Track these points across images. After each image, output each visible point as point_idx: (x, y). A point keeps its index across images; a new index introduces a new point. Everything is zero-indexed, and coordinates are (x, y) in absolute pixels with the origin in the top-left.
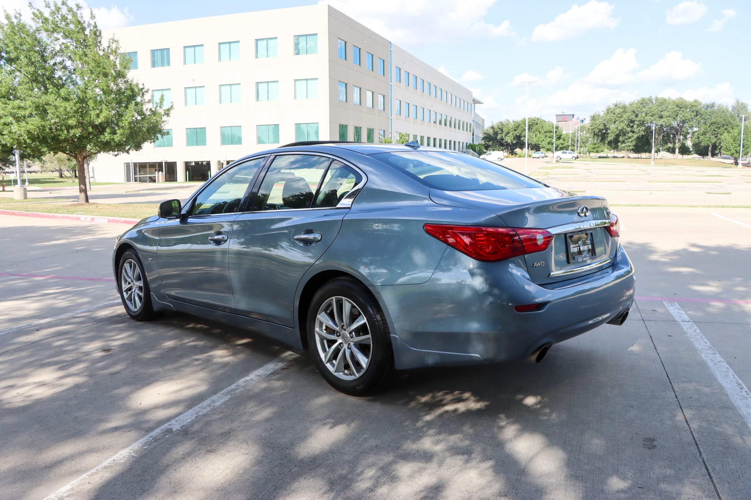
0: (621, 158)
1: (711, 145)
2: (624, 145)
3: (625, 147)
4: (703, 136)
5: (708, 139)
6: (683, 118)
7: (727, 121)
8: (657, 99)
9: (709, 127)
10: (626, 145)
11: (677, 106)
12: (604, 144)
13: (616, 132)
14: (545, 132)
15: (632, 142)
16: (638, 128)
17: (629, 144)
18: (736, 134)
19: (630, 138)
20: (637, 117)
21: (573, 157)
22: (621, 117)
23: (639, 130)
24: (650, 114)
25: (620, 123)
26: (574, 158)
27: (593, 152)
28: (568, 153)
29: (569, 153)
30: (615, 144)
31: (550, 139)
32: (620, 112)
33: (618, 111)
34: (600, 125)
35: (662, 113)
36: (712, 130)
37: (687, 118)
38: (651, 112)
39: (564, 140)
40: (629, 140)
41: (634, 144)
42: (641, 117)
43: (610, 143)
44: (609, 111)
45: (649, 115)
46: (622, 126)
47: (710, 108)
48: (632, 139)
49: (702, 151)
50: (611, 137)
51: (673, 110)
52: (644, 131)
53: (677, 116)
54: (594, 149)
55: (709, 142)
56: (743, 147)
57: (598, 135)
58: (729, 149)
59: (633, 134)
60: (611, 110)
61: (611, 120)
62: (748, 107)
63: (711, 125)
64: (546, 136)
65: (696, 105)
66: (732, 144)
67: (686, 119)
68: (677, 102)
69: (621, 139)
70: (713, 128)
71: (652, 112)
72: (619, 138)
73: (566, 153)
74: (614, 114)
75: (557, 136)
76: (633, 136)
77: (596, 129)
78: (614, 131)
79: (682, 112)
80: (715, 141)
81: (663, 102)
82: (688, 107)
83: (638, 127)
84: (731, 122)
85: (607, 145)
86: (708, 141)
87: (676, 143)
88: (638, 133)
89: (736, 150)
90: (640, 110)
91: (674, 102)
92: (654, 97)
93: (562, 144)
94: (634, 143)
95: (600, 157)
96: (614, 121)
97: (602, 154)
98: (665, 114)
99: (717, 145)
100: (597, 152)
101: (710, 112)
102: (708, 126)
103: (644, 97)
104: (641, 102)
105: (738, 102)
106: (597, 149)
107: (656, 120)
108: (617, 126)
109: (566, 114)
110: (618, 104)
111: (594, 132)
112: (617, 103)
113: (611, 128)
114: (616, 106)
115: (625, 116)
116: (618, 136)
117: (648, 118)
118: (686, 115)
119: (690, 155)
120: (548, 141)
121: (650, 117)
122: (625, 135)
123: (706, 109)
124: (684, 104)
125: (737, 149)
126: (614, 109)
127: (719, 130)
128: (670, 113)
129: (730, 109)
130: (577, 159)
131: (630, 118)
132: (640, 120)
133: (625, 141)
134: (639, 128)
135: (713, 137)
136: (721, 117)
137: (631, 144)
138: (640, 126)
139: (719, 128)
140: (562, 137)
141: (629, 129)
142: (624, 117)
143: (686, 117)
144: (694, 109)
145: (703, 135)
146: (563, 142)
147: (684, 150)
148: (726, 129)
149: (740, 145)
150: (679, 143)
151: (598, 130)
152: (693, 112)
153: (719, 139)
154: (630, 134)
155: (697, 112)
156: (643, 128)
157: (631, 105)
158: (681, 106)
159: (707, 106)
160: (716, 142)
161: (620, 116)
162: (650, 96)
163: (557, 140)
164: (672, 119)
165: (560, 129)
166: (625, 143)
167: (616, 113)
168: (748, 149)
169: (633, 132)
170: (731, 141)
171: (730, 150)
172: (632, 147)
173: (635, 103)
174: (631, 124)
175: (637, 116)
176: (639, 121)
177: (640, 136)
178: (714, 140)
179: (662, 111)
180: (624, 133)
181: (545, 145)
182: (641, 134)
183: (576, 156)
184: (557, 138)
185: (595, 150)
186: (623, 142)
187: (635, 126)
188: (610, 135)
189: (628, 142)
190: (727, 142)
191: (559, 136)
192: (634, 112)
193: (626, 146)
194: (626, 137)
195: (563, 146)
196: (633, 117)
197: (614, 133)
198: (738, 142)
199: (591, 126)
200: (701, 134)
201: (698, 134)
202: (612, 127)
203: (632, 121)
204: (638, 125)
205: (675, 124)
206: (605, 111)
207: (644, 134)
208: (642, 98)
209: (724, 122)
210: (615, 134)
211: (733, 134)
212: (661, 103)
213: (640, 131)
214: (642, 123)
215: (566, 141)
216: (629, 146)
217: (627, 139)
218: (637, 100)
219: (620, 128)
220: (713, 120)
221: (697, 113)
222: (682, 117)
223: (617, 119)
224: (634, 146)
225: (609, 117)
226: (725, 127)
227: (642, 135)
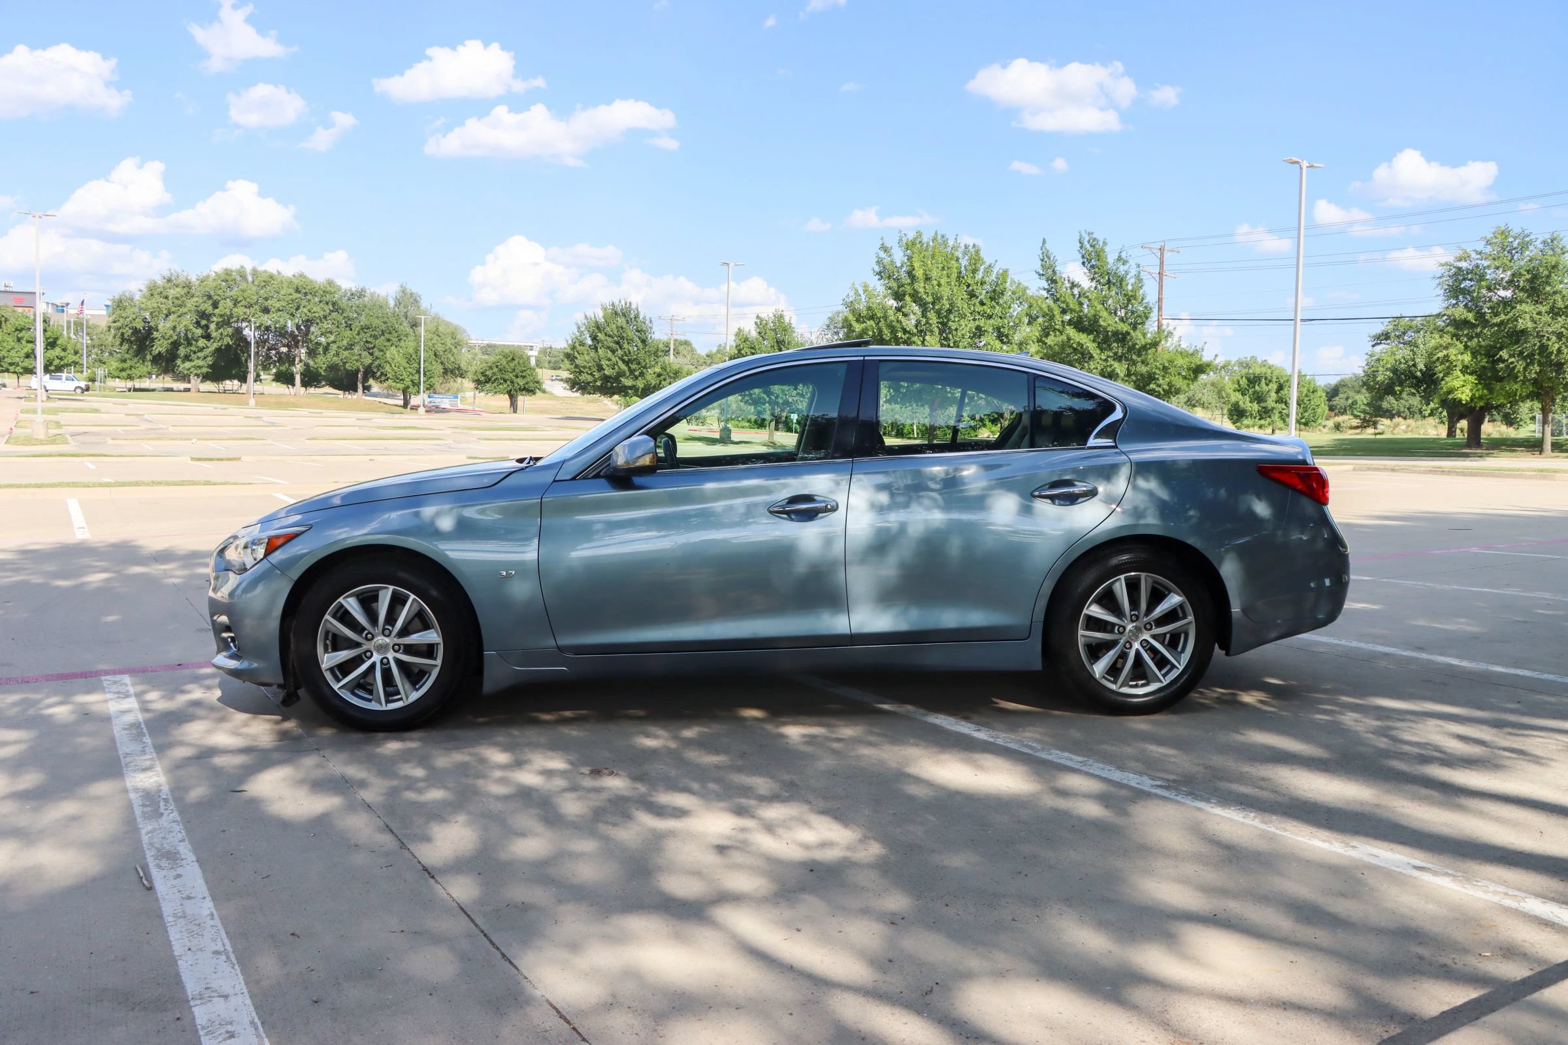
0: (180, 391)
1: (362, 370)
2: (188, 365)
3: (192, 369)
4: (348, 352)
5: (356, 357)
6: (309, 314)
7: (389, 325)
8: (255, 273)
9: (358, 334)
10: (193, 364)
11: (297, 291)
12: (143, 361)
13: (171, 336)
14: (17, 330)
15: (205, 358)
16: (220, 331)
17: (200, 363)
18: (411, 350)
19: (201, 350)
20: (217, 308)
21: (76, 388)
22: (180, 306)
23: (221, 334)
24: (243, 303)
25: (179, 319)
26: (79, 391)
27: (119, 377)
28: (64, 378)
29: (67, 379)
30: (167, 363)
31: (30, 345)
32: (178, 295)
33: (172, 293)
34: (134, 320)
35: (266, 304)
36: (364, 339)
37: (317, 315)
38: (245, 299)
39: (64, 350)
40: (199, 354)
41: (210, 363)
42: (225, 307)
43: (157, 359)
44: (152, 291)
45: (241, 304)
46: (184, 323)
47: (356, 298)
48: (207, 352)
49: (346, 381)
50: (160, 347)
51: (290, 297)
52: (232, 336)
53: (297, 309)
54: (123, 370)
55: (358, 364)
56: (425, 374)
57: (129, 341)
58: (401, 378)
59: (206, 342)
60: (159, 290)
61: (160, 311)
62: (422, 301)
63: (362, 332)
64: (19, 340)
65: (333, 291)
66: (405, 368)
67: (315, 317)
68: (296, 281)
69: (182, 351)
70: (366, 336)
71: (248, 300)
72: (178, 349)
73: (61, 379)
74: (166, 297)
75: (47, 339)
76: (207, 347)
77: (127, 329)
78: (168, 335)
79: (307, 304)
80: (371, 361)
81: (269, 280)
82: (317, 294)
83: (220, 328)
84: (397, 326)
85: (149, 363)
86: (357, 361)
87: (296, 362)
88: (219, 341)
89: (412, 381)
90: (222, 294)
91: (291, 282)
92: (249, 269)
93: (61, 359)
94: (210, 361)
95: (136, 390)
96: (165, 312)
97: (138, 384)
98: (272, 303)
99: (375, 370)
100: (130, 377)
101: (358, 307)
102: (356, 332)
103: (229, 268)
104: (223, 277)
105: (404, 291)
106: (128, 372)
107: (256, 316)
108: (174, 324)
109: (14, 290)
110: (173, 278)
111: (123, 334)
112: (172, 274)
113: (160, 327)
114: (169, 281)
115: (190, 304)
116: (175, 345)
117: (240, 311)
118: (315, 309)
119: (320, 387)
120: (26, 350)
121: (245, 310)
122: (189, 344)
123: (349, 300)
124: (309, 287)
125: (414, 378)
126: (164, 288)
127: (377, 342)
128: (284, 303)
129: (392, 303)
130: (85, 393)
131: (202, 308)
132: (222, 313)
133: (190, 356)
134: (222, 330)
135: (365, 354)
136: (377, 317)
137: (203, 362)
138: (222, 326)
139: (376, 338)
140: (58, 342)
141: (199, 332)
142: (188, 305)
143: (314, 313)
144: (328, 297)
145: (346, 349)
146: (63, 354)
147: (311, 379)
148: (389, 340)
149: (418, 372)
150: (301, 364)
151: (131, 331)
152: (327, 304)
153: (377, 358)
154: (202, 343)
155: (334, 304)
156: (230, 330)
157: (202, 282)
158: (303, 290)
159: (352, 295)
160: (371, 364)
161: (179, 302)
162: (242, 267)
163: (47, 349)
164: (288, 316)
165: (54, 325)
166: (191, 360)
167: (170, 297)
168: (432, 379)
169: (208, 337)
170: (404, 363)
171: (402, 380)
172: (205, 370)
173: (211, 279)
174: (204, 322)
175: (215, 305)
176: (221, 316)
177: (223, 347)
178: (368, 360)
179: (266, 299)
180: (187, 339)
181: (18, 359)
182: (225, 343)
183: (83, 386)
184: (47, 345)
185: (124, 374)
186: (187, 358)
187: (213, 326)
188: (157, 343)
189: (198, 358)
190: (397, 365)
191: (51, 340)
192: (210, 297)
193: (192, 367)
194: (193, 348)
195: (62, 363)
196: (207, 307)
197: (167, 337)
198: (416, 365)
199: (115, 322)
200: (343, 348)
201: (338, 347)
202: (164, 326)
203: (203, 315)
204: (217, 324)
205: (290, 326)
206: (145, 290)
207: (231, 343)
208: (226, 270)
209: (383, 327)
210: (170, 341)
211: (404, 349)
212: (265, 281)
213: (222, 337)
214: (226, 322)
215: (68, 352)
216: (200, 367)
217: (195, 353)
218: (216, 273)
219: (181, 328)
220: (364, 320)
221: (336, 307)
222: (307, 312)
223: (173, 309)
224: (210, 366)
225: (155, 305)
226: (387, 336)
227: (228, 346)
